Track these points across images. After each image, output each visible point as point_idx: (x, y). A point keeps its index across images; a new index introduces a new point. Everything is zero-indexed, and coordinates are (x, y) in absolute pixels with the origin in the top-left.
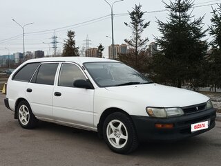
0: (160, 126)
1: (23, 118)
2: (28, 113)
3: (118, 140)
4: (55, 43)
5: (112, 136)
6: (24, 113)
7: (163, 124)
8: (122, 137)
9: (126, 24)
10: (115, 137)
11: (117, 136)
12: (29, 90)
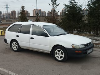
0: (77, 52)
1: (14, 47)
2: (17, 45)
3: (59, 57)
4: (7, 8)
5: (57, 55)
6: (15, 45)
7: (78, 51)
8: (62, 55)
9: (49, 4)
10: (58, 56)
11: (59, 55)
12: (18, 36)
